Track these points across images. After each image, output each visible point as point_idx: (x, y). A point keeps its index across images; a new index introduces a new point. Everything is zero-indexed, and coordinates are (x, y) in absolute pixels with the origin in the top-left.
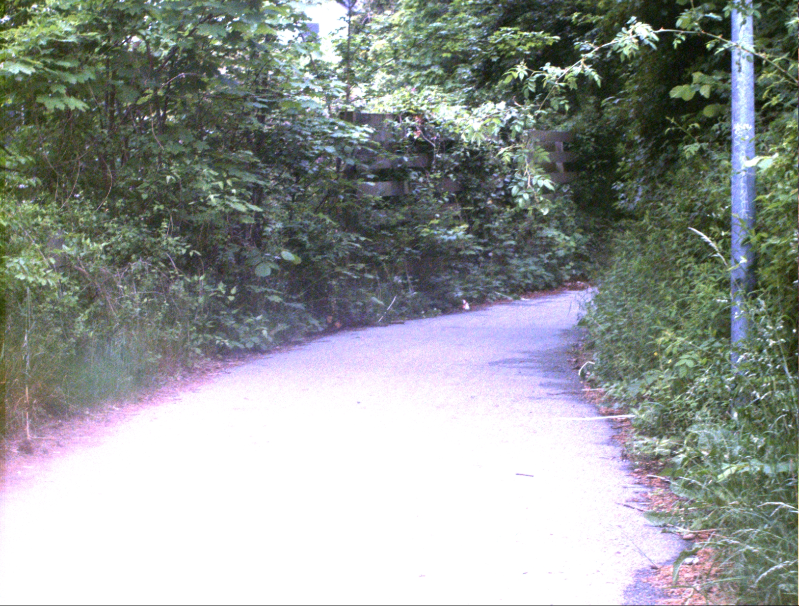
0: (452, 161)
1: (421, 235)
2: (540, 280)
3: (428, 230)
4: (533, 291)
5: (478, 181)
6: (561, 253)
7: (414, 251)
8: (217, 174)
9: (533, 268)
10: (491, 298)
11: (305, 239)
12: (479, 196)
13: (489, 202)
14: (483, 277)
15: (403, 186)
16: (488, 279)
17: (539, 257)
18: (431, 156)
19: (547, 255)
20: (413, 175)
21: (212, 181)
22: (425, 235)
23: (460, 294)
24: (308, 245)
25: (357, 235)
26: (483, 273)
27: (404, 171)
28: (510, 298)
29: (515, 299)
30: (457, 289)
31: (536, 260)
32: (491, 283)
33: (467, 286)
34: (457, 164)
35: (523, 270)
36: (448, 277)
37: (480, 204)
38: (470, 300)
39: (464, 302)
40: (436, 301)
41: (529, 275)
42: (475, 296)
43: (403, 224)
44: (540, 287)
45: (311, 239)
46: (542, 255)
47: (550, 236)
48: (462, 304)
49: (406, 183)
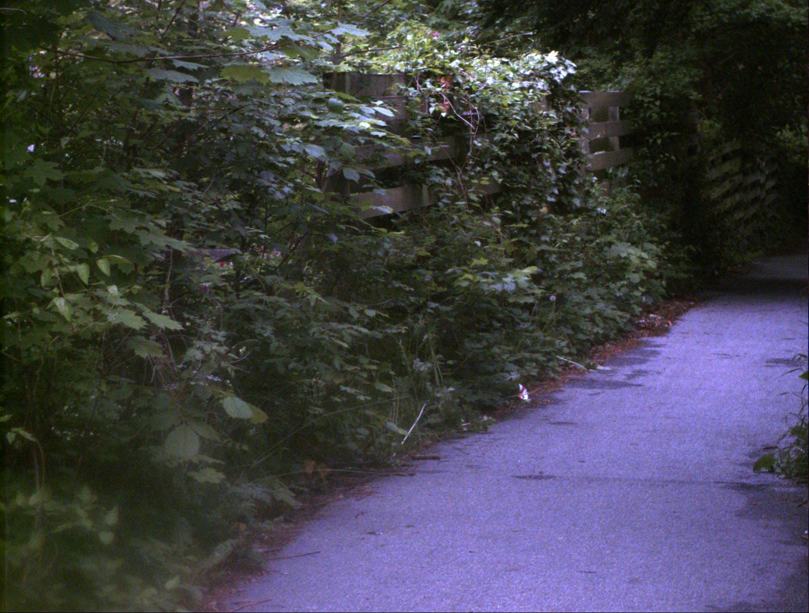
0: (496, 149)
1: (456, 284)
2: (612, 324)
3: (470, 277)
4: (602, 344)
5: (527, 176)
6: (636, 278)
7: (444, 308)
9: (601, 305)
10: (554, 371)
12: (529, 200)
13: (544, 210)
14: (539, 334)
15: (421, 194)
16: (548, 338)
17: (608, 287)
19: (619, 284)
20: (438, 176)
22: (465, 284)
23: (515, 375)
28: (580, 366)
29: (589, 367)
30: (509, 365)
31: (603, 291)
32: (551, 343)
33: (519, 356)
34: (503, 154)
35: (588, 311)
37: (530, 213)
38: (527, 381)
39: (521, 387)
40: (482, 396)
41: (598, 319)
42: (534, 373)
44: (612, 335)
46: (612, 286)
47: (623, 255)
48: (518, 392)
49: (425, 187)
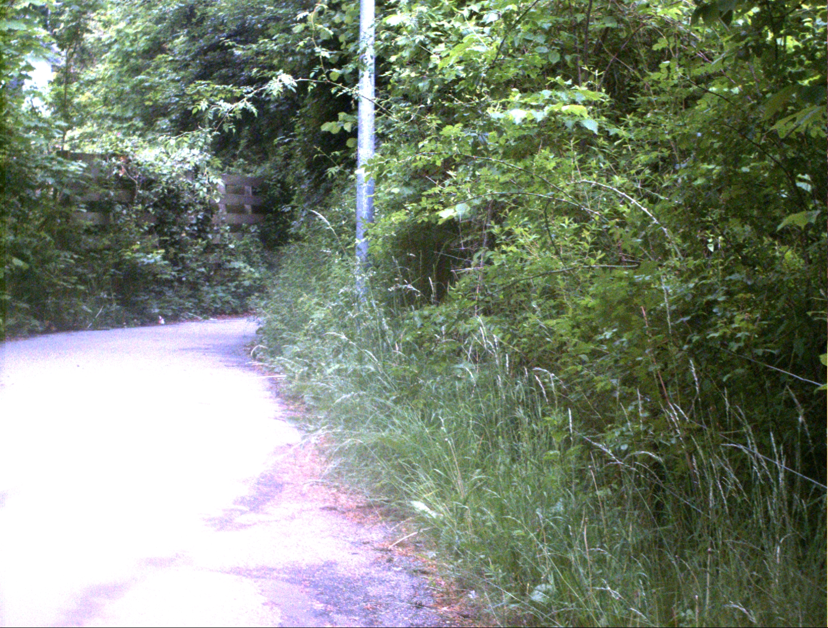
1: (124, 257)
2: (227, 306)
3: (130, 254)
4: (220, 314)
5: (174, 216)
6: (247, 283)
7: (118, 272)
9: (221, 294)
10: (183, 317)
11: (29, 253)
12: (175, 229)
13: (184, 235)
14: (177, 299)
15: (109, 216)
16: (181, 301)
17: (227, 286)
18: (133, 192)
19: (234, 284)
20: (118, 208)
22: (128, 258)
23: (157, 311)
25: (71, 253)
26: (178, 296)
27: (111, 204)
28: (200, 318)
29: (205, 318)
30: (155, 306)
31: (224, 288)
32: (184, 304)
33: (162, 305)
34: (156, 199)
35: (212, 295)
36: (146, 298)
37: (175, 236)
38: (165, 316)
39: (160, 317)
41: (218, 300)
42: (170, 314)
43: (108, 248)
44: (227, 311)
46: (230, 284)
47: (237, 267)
48: (158, 319)
49: (111, 214)
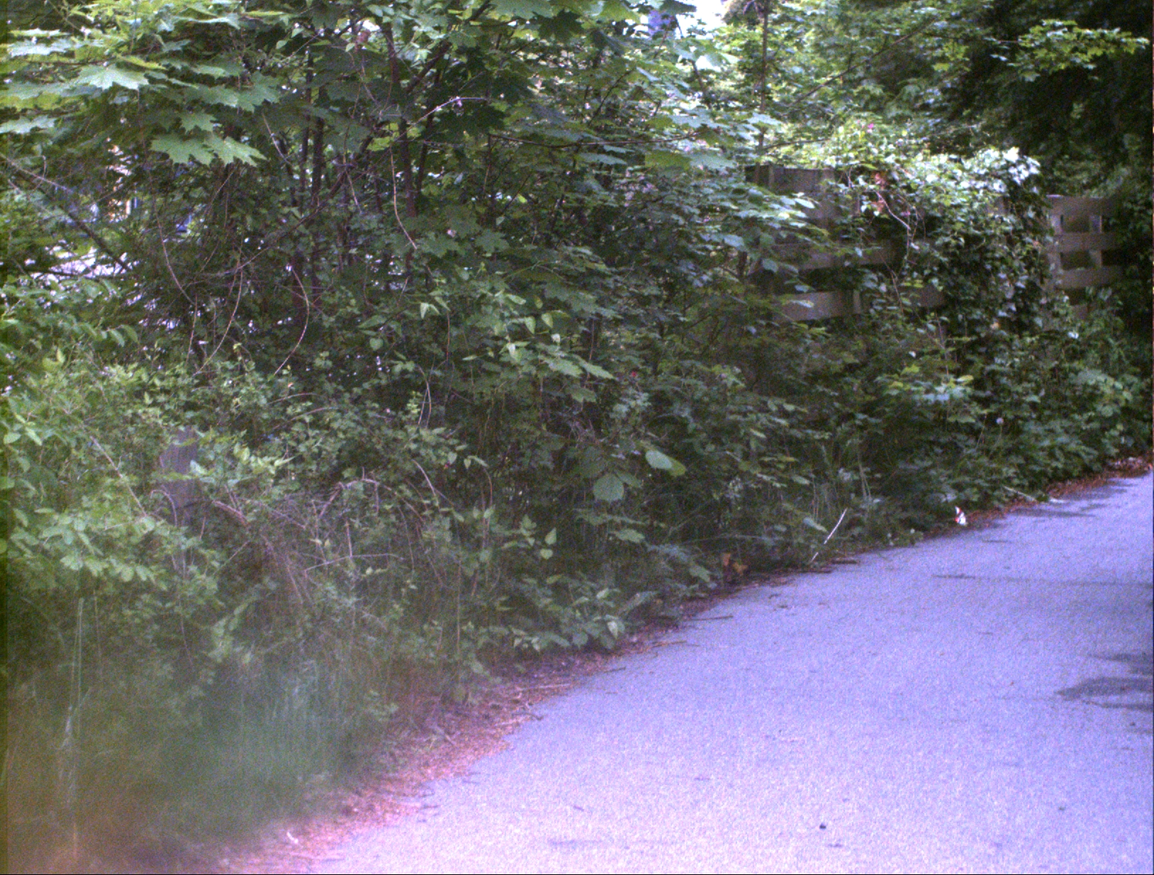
0: (937, 254)
1: (886, 393)
2: (1075, 460)
3: (900, 385)
4: (1063, 481)
5: (976, 288)
6: (1108, 411)
7: (873, 420)
8: (523, 301)
9: (1063, 439)
10: (999, 500)
11: (686, 413)
12: (978, 314)
13: (995, 326)
14: (984, 460)
15: (852, 300)
16: (994, 465)
17: (1073, 420)
18: (899, 246)
19: (1086, 416)
20: (870, 280)
21: (512, 316)
22: (895, 393)
23: (951, 497)
24: (692, 426)
25: (779, 401)
26: (987, 452)
27: (855, 273)
28: (1031, 498)
29: (1040, 499)
30: (946, 487)
31: (1066, 423)
32: (999, 472)
33: (961, 479)
34: (945, 259)
35: (1046, 443)
36: (928, 463)
37: (978, 329)
38: (966, 506)
39: (958, 510)
40: (911, 514)
41: (1058, 453)
42: (975, 499)
43: (851, 368)
44: (1075, 473)
45: (697, 414)
46: (1077, 417)
47: (1091, 383)
48: (955, 515)
49: (856, 293)
